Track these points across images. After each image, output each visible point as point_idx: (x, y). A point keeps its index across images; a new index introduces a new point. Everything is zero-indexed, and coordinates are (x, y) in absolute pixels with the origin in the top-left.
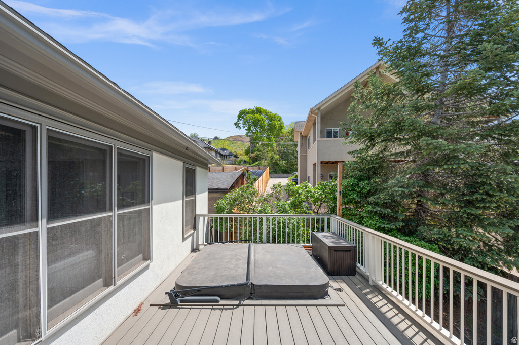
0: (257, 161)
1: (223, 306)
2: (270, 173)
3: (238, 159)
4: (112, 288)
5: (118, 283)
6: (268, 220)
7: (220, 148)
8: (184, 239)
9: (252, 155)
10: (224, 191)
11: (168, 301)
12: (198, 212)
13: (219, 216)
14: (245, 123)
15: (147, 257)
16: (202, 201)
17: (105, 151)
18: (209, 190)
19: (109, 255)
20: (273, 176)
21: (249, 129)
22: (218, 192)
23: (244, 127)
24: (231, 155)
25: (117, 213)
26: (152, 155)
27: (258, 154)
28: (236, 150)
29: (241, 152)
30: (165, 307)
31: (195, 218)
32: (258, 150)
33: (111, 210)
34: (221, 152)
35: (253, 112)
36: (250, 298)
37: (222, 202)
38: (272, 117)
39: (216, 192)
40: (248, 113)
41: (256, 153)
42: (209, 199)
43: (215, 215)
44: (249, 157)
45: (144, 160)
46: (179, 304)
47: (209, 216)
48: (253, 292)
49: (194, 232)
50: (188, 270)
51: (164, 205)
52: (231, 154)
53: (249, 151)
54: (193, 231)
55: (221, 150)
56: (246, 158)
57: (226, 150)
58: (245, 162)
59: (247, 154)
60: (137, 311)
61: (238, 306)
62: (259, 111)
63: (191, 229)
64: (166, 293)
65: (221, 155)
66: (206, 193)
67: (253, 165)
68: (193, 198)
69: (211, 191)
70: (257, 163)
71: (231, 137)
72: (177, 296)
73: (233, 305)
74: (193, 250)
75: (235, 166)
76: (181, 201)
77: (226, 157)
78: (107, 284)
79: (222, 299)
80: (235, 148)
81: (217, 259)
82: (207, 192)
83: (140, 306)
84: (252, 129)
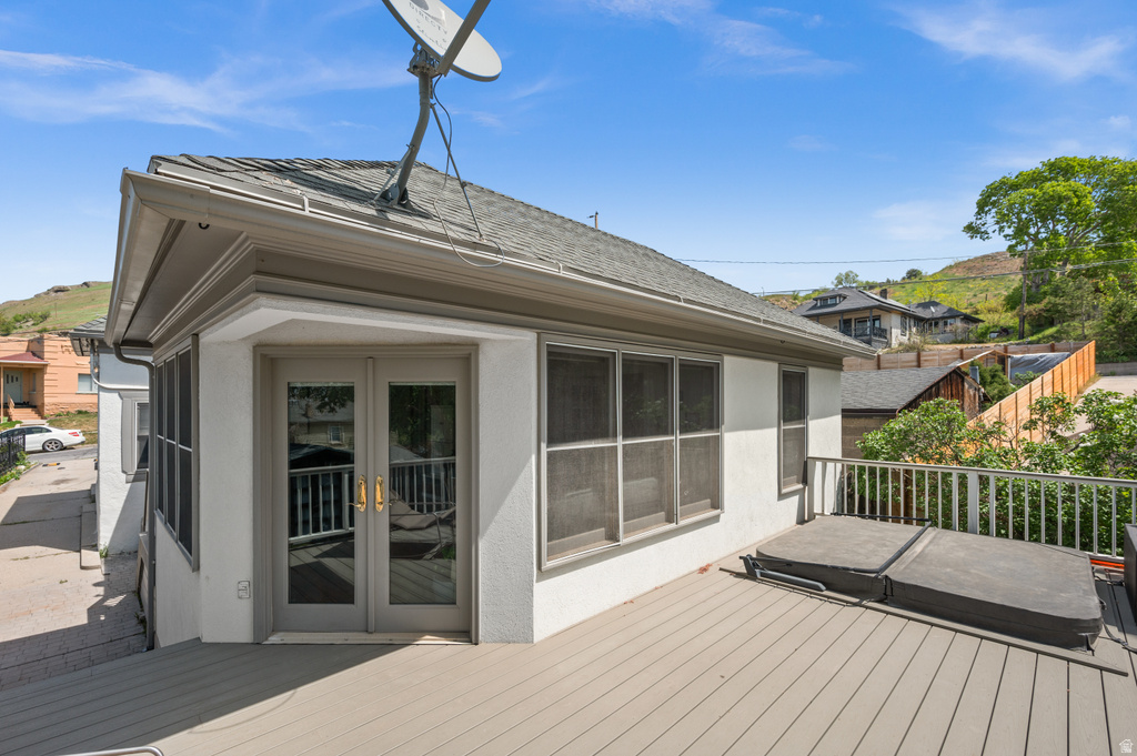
0: (1052, 324)
1: (829, 597)
2: (1100, 359)
3: (981, 325)
4: (673, 525)
5: (682, 523)
6: (984, 481)
7: (915, 302)
8: (781, 496)
9: (1028, 308)
10: (889, 414)
11: (743, 570)
12: (811, 453)
13: (867, 464)
14: (1002, 219)
15: (717, 504)
16: (824, 435)
17: (666, 364)
18: (843, 411)
19: (671, 486)
20: (1111, 367)
21: (1021, 231)
22: (871, 417)
23: (1001, 229)
24: (954, 317)
25: (679, 437)
26: (722, 361)
27: (1055, 305)
28: (973, 301)
29: (993, 303)
30: (738, 575)
31: (806, 463)
32: (1056, 292)
33: (672, 434)
34: (921, 313)
35: (1035, 179)
36: (880, 601)
37: (875, 438)
38: (1121, 176)
39: (866, 417)
40: (1015, 187)
41: (1046, 300)
42: (845, 431)
43: (857, 462)
44: (1018, 315)
45: (712, 368)
46: (759, 576)
47: (846, 463)
48: (889, 593)
49: (804, 488)
50: (781, 540)
51: (743, 433)
52: (953, 314)
53: (1021, 298)
54: (800, 486)
55: (919, 305)
56: (1009, 319)
57: (935, 304)
58: (1005, 332)
59: (1013, 308)
60: (703, 570)
61: (855, 605)
62: (1062, 169)
63: (798, 483)
64: (741, 558)
65: (919, 320)
66: (838, 418)
67: (1034, 338)
68: (801, 426)
69: (848, 414)
70: (1050, 331)
71: (958, 265)
72: (755, 566)
73: (847, 602)
74: (801, 521)
75: (959, 346)
76: (775, 430)
77: (936, 324)
78: (669, 520)
79: (828, 589)
80: (972, 294)
81: (838, 536)
82: (840, 416)
83: (709, 565)
84: (1032, 230)
